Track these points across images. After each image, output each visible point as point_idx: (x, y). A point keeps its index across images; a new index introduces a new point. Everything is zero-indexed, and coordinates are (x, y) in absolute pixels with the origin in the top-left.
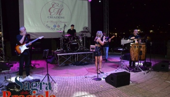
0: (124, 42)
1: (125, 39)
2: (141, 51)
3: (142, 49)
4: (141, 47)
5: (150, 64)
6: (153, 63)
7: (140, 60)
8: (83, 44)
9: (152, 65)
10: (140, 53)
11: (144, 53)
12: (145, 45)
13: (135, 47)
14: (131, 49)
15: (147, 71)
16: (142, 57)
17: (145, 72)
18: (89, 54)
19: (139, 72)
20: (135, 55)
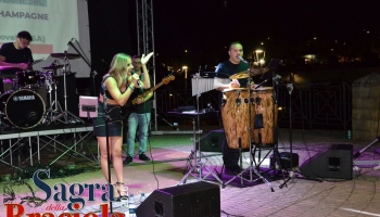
0: (200, 86)
1: (202, 75)
2: (260, 117)
3: (261, 109)
4: (258, 100)
5: (296, 157)
6: (303, 156)
7: (257, 145)
8: (61, 100)
9: (301, 162)
10: (257, 121)
11: (268, 122)
12: (270, 96)
13: (238, 101)
14: (225, 109)
15: (282, 182)
16: (264, 135)
17: (276, 184)
18: (84, 133)
19: (256, 187)
20: (239, 129)
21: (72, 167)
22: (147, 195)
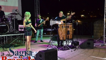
0: (52, 23)
1: (53, 20)
2: (69, 31)
3: (69, 29)
4: (68, 27)
5: (78, 42)
6: (80, 42)
7: (68, 39)
8: (13, 26)
10: (68, 33)
11: (71, 33)
12: (71, 26)
13: (63, 27)
14: (59, 29)
15: (74, 49)
16: (70, 36)
17: (73, 50)
18: (19, 35)
19: (67, 51)
20: (63, 35)
21: (16, 45)
22: (37, 52)
